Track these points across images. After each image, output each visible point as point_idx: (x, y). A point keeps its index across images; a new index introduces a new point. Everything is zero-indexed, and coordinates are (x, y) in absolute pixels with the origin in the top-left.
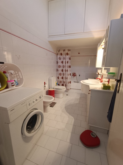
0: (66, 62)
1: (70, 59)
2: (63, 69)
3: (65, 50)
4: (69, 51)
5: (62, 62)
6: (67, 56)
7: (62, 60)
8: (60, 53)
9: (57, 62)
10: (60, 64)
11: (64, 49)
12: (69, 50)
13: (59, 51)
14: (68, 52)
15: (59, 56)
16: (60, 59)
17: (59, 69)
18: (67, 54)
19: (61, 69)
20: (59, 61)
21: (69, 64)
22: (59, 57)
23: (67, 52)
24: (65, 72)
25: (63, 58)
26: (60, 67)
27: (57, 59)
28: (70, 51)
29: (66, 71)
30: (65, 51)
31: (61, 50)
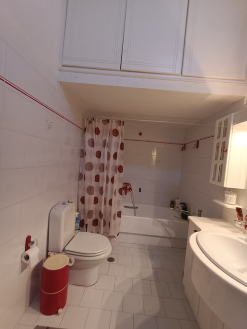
0: (109, 154)
1: (122, 147)
2: (101, 174)
3: (108, 121)
4: (120, 125)
5: (99, 155)
6: (114, 139)
7: (96, 149)
8: (94, 127)
9: (83, 154)
10: (91, 158)
11: (106, 118)
12: (120, 123)
13: (90, 122)
14: (119, 128)
15: (88, 136)
16: (92, 143)
17: (88, 173)
18: (116, 133)
19: (94, 173)
20: (88, 148)
21: (118, 163)
22: (91, 137)
23: (114, 126)
24: (105, 183)
25: (101, 143)
26: (90, 167)
27: (83, 142)
28: (123, 125)
29: (107, 182)
30: (110, 124)
31: (96, 119)
